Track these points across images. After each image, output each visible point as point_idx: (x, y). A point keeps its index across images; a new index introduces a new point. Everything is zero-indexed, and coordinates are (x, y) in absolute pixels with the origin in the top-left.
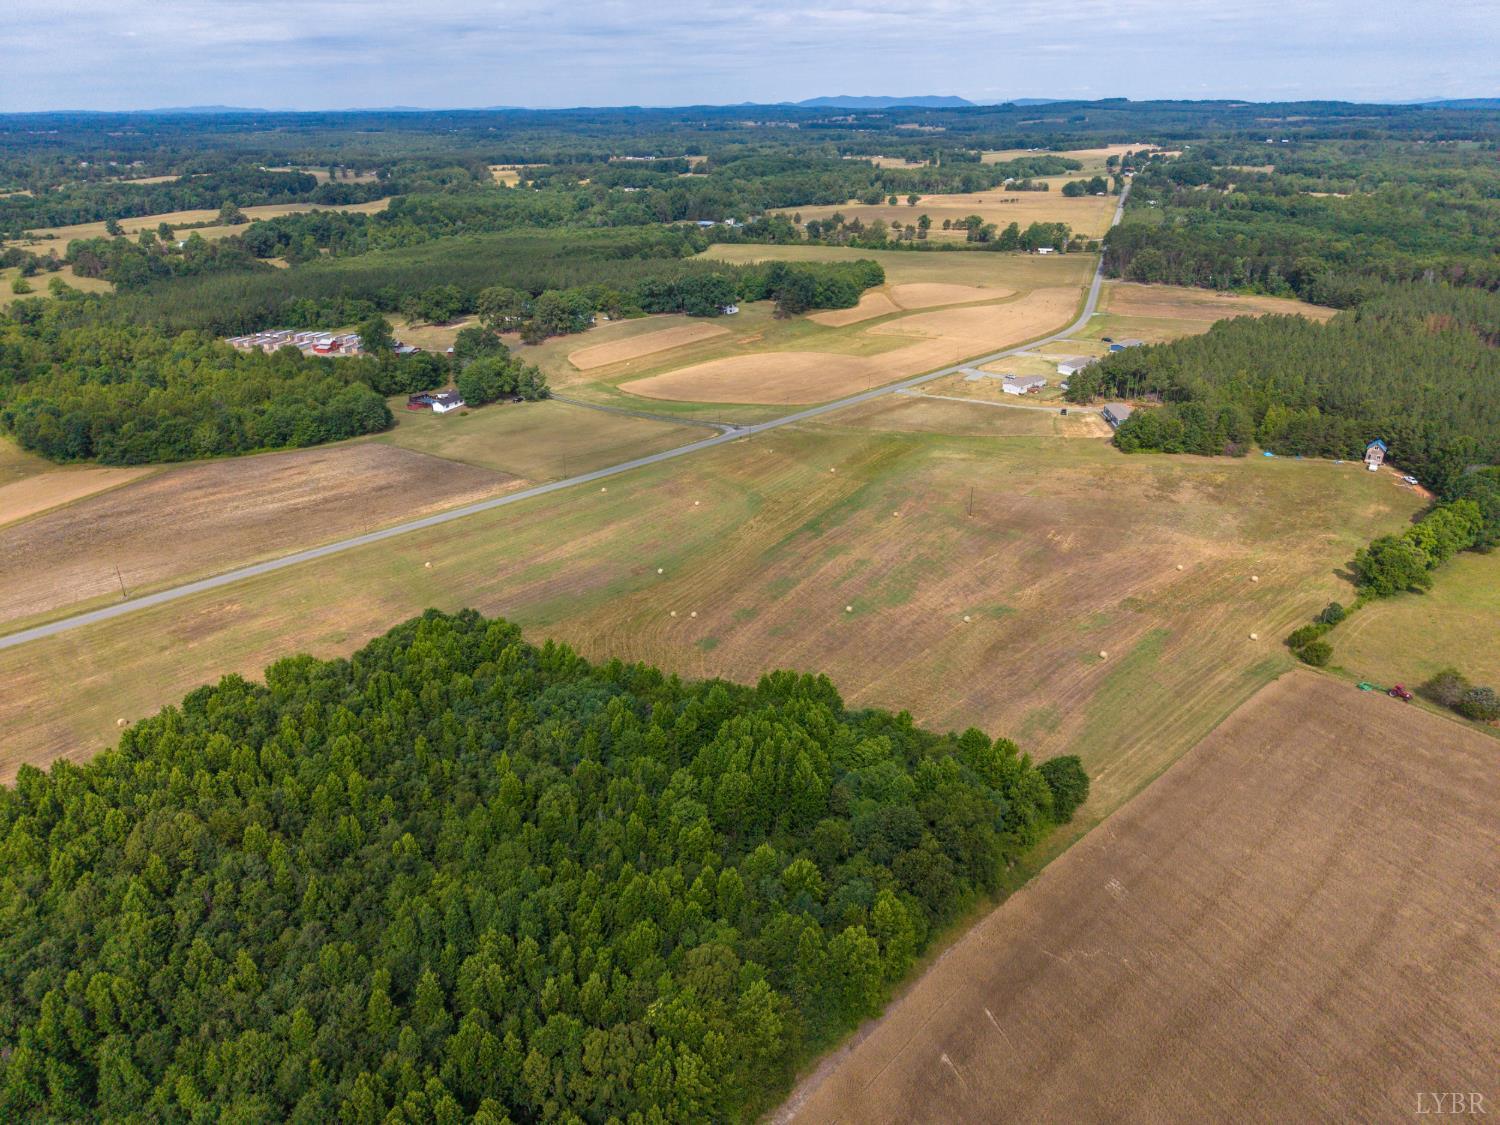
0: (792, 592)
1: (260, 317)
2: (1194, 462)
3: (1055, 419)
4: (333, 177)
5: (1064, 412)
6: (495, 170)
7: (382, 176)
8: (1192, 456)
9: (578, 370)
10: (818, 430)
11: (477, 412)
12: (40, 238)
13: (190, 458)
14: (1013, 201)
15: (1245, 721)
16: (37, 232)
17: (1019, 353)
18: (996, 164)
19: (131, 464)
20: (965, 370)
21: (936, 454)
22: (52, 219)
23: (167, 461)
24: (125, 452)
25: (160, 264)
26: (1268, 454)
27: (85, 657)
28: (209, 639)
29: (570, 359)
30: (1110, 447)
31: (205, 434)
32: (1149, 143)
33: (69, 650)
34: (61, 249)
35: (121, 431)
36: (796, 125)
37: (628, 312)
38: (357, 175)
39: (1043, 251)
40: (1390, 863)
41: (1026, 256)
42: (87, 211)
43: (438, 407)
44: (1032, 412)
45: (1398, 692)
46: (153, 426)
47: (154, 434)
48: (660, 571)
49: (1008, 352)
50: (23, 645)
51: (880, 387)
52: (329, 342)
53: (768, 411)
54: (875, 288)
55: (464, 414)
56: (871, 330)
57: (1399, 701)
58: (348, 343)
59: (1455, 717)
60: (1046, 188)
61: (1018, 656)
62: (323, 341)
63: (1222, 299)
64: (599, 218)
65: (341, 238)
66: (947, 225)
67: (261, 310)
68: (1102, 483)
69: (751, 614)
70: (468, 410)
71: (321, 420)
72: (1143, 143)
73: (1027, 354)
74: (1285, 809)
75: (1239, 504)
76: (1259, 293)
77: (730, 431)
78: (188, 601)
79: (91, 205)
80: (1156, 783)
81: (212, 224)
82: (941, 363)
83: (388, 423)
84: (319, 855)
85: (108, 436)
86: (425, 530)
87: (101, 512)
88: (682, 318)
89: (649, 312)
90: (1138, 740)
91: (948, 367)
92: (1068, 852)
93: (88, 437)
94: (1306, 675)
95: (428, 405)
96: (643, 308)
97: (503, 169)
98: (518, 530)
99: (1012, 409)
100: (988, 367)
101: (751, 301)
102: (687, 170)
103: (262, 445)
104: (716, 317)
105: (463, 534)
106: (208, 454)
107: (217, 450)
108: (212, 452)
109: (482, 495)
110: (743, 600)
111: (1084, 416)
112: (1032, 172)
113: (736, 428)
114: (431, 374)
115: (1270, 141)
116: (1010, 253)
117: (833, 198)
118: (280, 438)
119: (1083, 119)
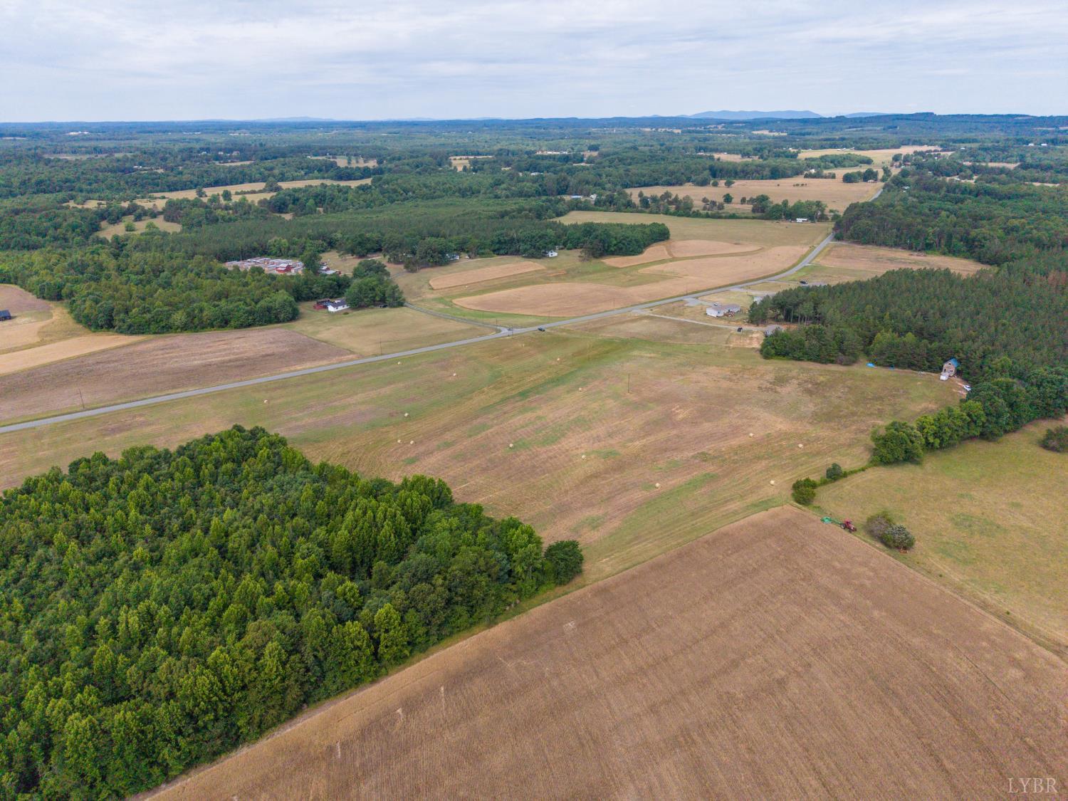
0: (483, 434)
1: (254, 249)
2: (811, 367)
3: (732, 334)
4: (349, 163)
5: (740, 330)
6: (455, 159)
7: (380, 162)
8: (812, 363)
9: (433, 289)
10: (564, 334)
11: (355, 313)
12: (156, 198)
13: (168, 332)
14: (802, 185)
15: (726, 534)
16: (156, 195)
17: (734, 289)
18: (806, 159)
19: (132, 333)
20: (687, 299)
21: (636, 353)
22: (169, 186)
23: (155, 333)
24: (130, 326)
25: (213, 215)
26: (871, 365)
27: (46, 440)
28: (118, 436)
29: (430, 282)
30: (758, 354)
31: (179, 317)
32: (934, 145)
33: (39, 436)
34: (161, 204)
35: (130, 313)
36: (680, 131)
37: (483, 254)
38: (365, 162)
39: (799, 220)
40: (762, 630)
41: (787, 223)
42: (191, 182)
43: (331, 308)
44: (718, 329)
45: (847, 526)
46: (149, 311)
47: (148, 316)
48: (406, 415)
49: (727, 288)
50: (16, 431)
51: (622, 308)
52: (285, 265)
53: (538, 320)
54: (662, 243)
55: (346, 313)
56: (641, 271)
57: (846, 532)
58: (298, 267)
59: (879, 545)
60: (833, 177)
61: (603, 482)
62: (282, 265)
63: (913, 257)
64: (504, 192)
65: (331, 201)
66: (743, 201)
67: (255, 244)
68: (734, 378)
69: (448, 445)
70: (350, 311)
71: (251, 313)
72: (928, 145)
73: (739, 290)
74: (713, 591)
75: (825, 397)
76: (944, 254)
77: (505, 331)
78: (118, 413)
79: (195, 179)
80: (638, 567)
81: (260, 192)
82: (675, 294)
83: (294, 316)
84: (91, 555)
85: (122, 316)
86: (276, 382)
87: (99, 361)
88: (517, 258)
89: (498, 254)
90: (647, 539)
91: (677, 296)
92: (553, 602)
93: (111, 316)
94: (791, 509)
95: (326, 307)
96: (494, 251)
97: (461, 159)
98: (332, 384)
99: (706, 327)
100: (705, 298)
101: (571, 249)
102: (582, 161)
103: (212, 326)
104: (540, 258)
105: (297, 385)
106: (179, 330)
107: (185, 328)
108: (182, 328)
109: (325, 362)
110: (448, 436)
111: (753, 333)
112: (832, 165)
113: (509, 330)
114: (337, 288)
115: (1031, 145)
116: (775, 221)
117: (674, 181)
118: (224, 322)
119: (896, 127)
